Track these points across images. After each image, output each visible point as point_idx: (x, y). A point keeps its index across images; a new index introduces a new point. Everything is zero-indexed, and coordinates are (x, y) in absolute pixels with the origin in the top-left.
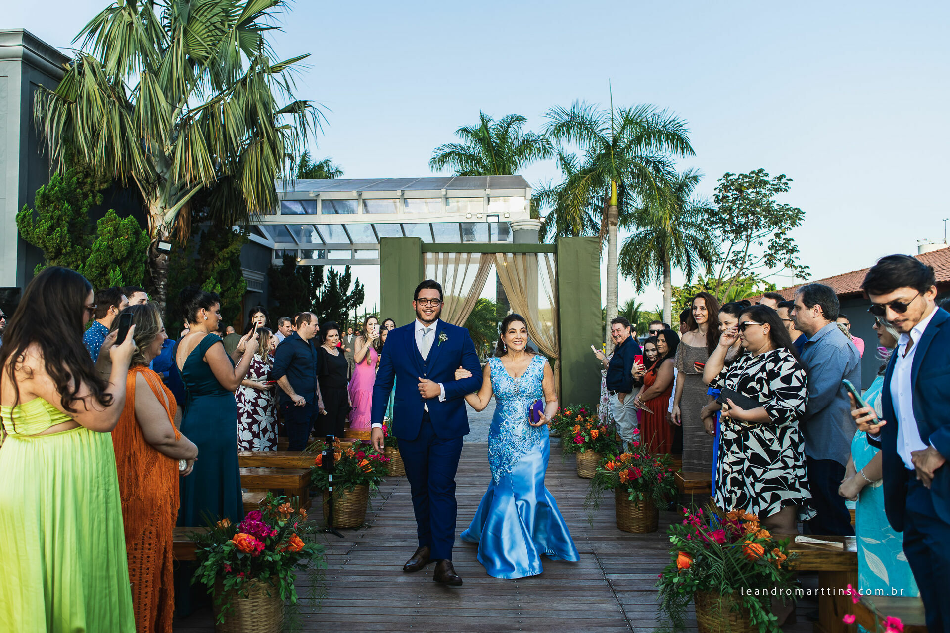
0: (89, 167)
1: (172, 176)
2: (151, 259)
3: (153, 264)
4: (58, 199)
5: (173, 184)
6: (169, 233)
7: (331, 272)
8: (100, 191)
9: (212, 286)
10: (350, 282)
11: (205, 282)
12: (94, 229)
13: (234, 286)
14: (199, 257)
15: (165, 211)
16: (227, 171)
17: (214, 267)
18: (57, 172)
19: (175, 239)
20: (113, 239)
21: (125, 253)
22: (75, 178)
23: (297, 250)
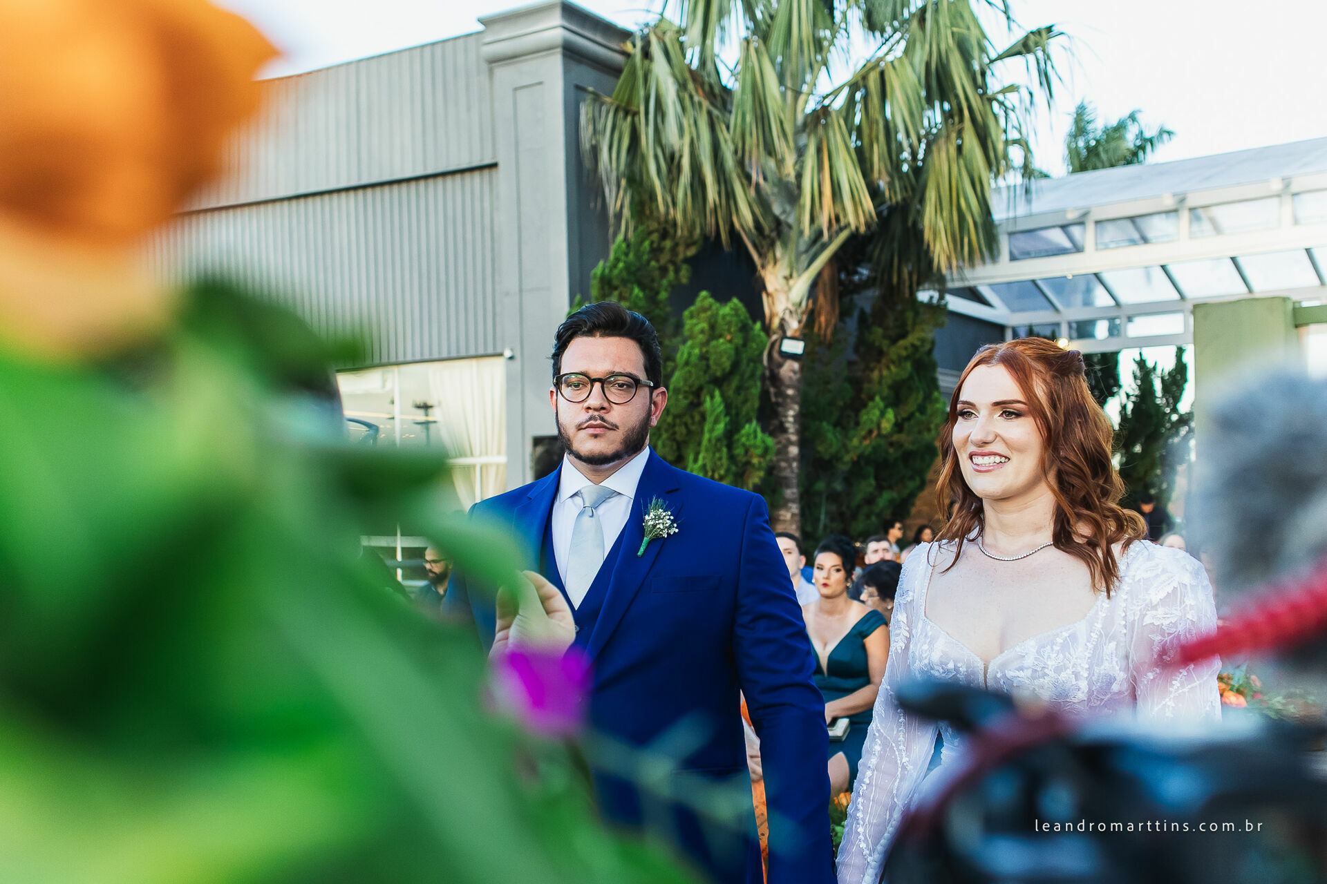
0: (666, 221)
1: (799, 221)
2: (772, 371)
3: (775, 379)
4: (624, 282)
5: (801, 233)
6: (800, 322)
7: (1141, 364)
8: (687, 260)
9: (877, 412)
10: (1185, 381)
11: (865, 405)
12: (679, 326)
13: (922, 409)
14: (854, 357)
15: (791, 282)
16: (894, 196)
17: (881, 377)
18: (620, 237)
19: (812, 328)
20: (707, 343)
21: (727, 365)
22: (647, 244)
23: (1058, 325)
